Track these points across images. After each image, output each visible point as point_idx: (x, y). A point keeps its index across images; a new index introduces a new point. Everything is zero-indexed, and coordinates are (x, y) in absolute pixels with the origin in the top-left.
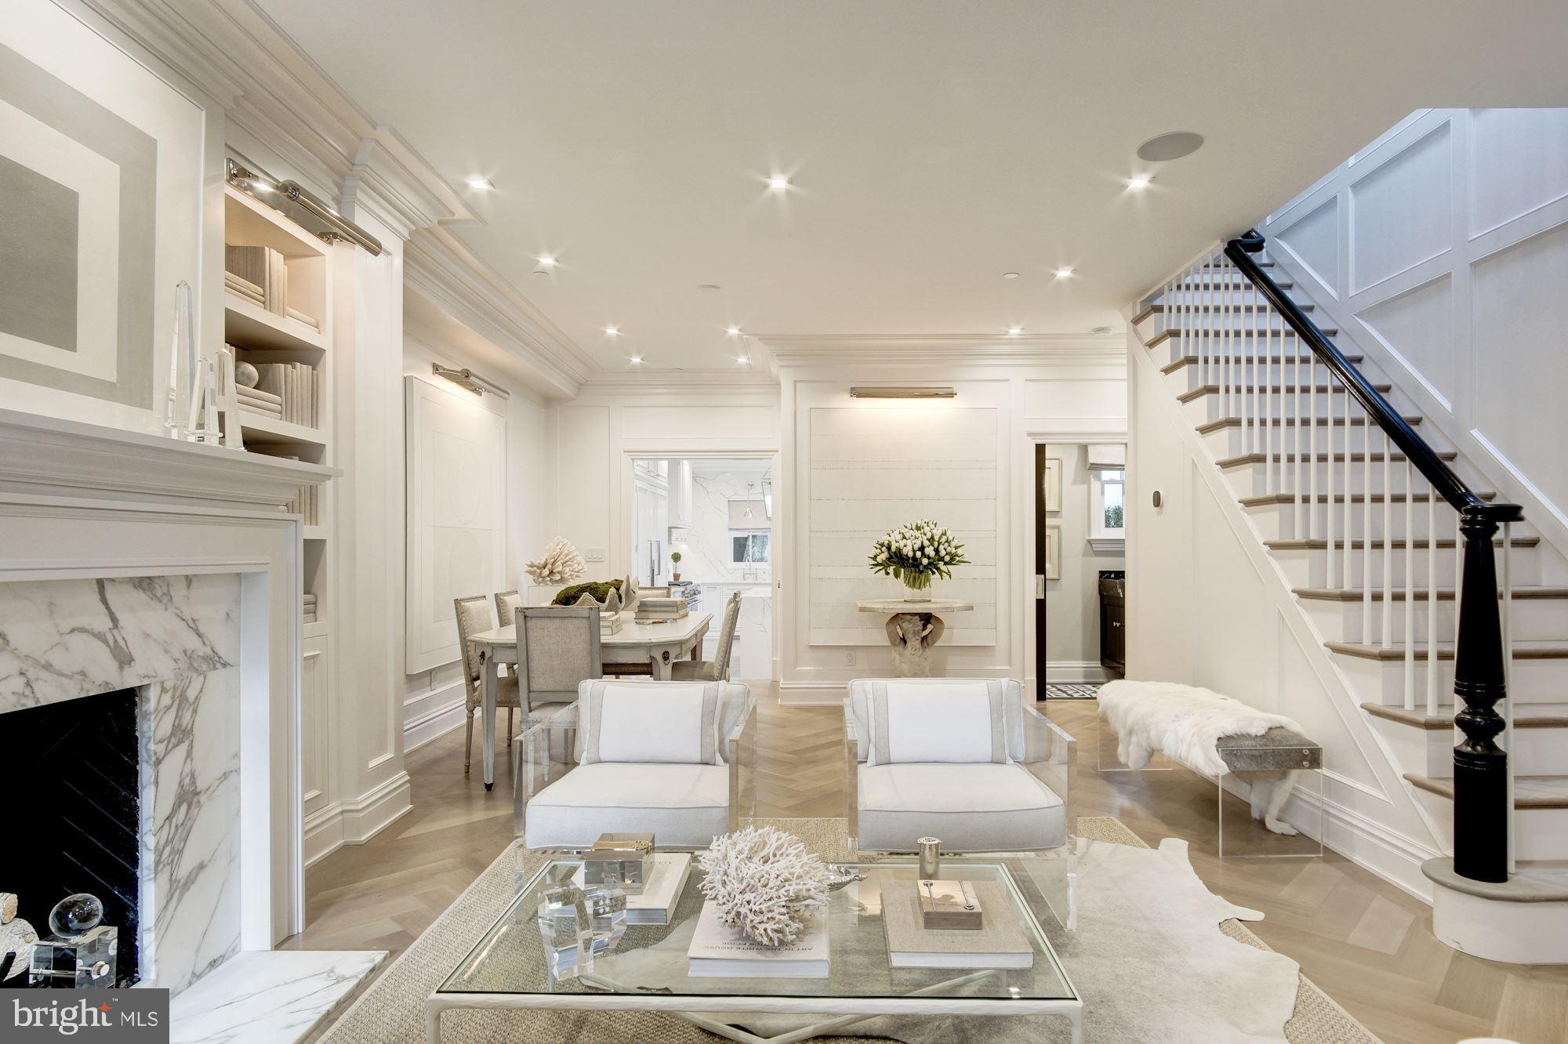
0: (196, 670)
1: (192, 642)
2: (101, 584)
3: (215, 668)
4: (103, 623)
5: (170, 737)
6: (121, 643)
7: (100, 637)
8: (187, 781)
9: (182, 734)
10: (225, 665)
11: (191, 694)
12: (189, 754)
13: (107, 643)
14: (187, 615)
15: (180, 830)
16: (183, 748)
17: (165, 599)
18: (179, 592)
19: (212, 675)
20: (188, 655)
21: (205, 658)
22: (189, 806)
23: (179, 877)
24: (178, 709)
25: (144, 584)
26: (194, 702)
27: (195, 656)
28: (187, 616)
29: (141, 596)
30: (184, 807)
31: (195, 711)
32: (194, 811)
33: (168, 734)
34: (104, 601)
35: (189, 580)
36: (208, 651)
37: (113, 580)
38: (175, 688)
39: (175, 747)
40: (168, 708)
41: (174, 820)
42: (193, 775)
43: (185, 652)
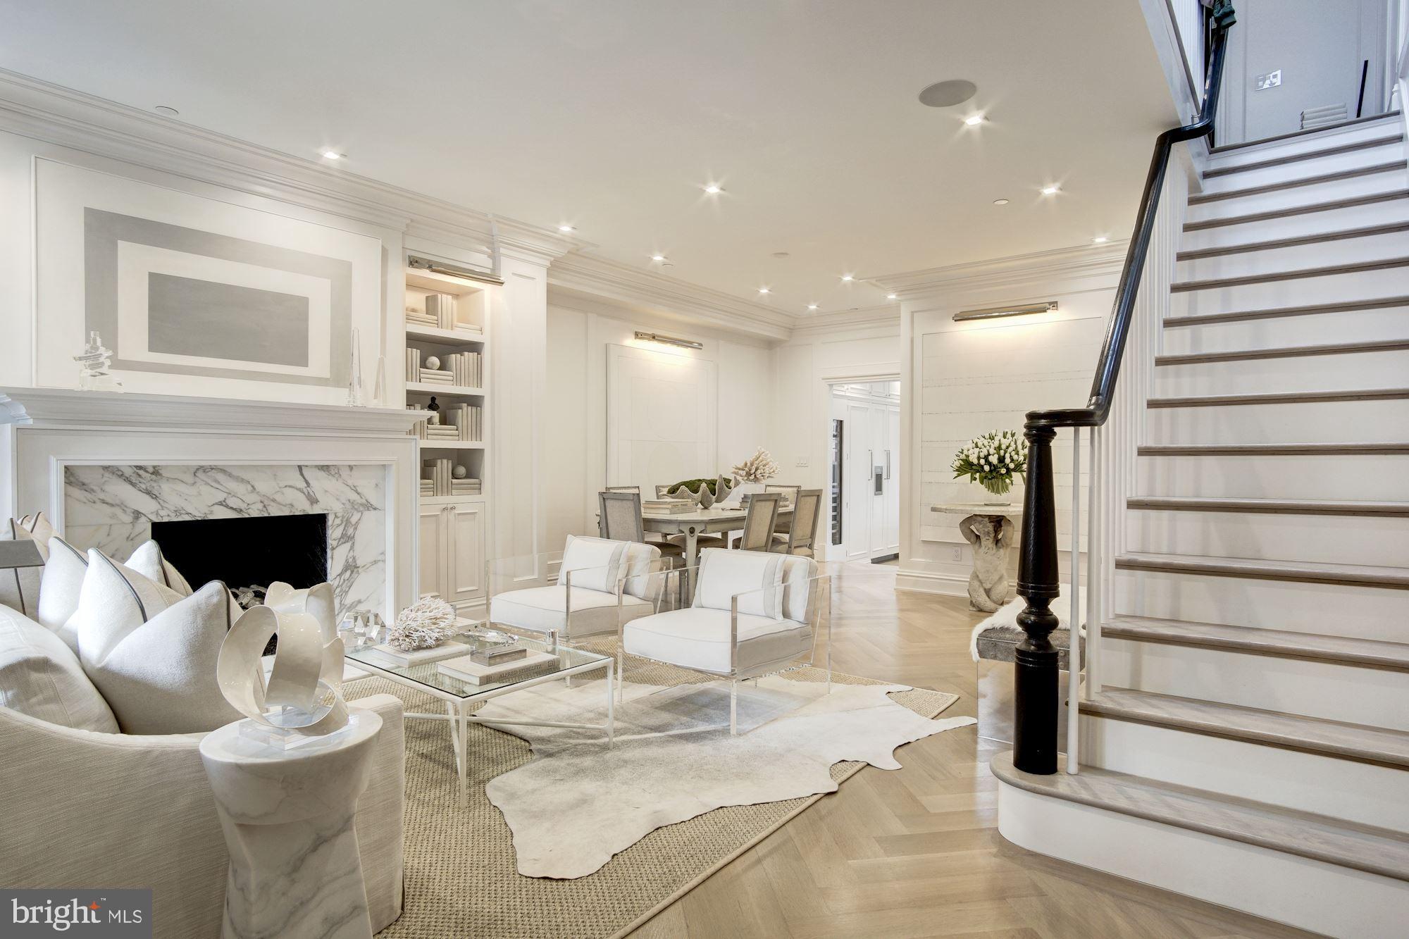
0: (356, 509)
1: (354, 496)
2: (300, 467)
3: (368, 510)
4: (302, 485)
5: (340, 538)
6: (312, 493)
7: (300, 490)
8: (350, 560)
9: (346, 538)
10: (375, 509)
11: (354, 520)
12: (352, 548)
13: (305, 494)
14: (350, 482)
15: (346, 582)
16: (348, 545)
17: (337, 476)
18: (345, 473)
19: (366, 513)
20: (352, 503)
21: (362, 505)
22: (352, 572)
23: (345, 603)
24: (345, 526)
25: (325, 468)
26: (355, 524)
27: (355, 503)
28: (350, 484)
29: (322, 474)
30: (348, 573)
31: (356, 529)
32: (355, 575)
33: (339, 537)
34: (302, 474)
35: (351, 468)
36: (364, 501)
37: (307, 466)
38: (343, 517)
39: (343, 543)
40: (339, 525)
41: (343, 577)
42: (354, 558)
43: (349, 500)
